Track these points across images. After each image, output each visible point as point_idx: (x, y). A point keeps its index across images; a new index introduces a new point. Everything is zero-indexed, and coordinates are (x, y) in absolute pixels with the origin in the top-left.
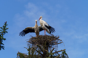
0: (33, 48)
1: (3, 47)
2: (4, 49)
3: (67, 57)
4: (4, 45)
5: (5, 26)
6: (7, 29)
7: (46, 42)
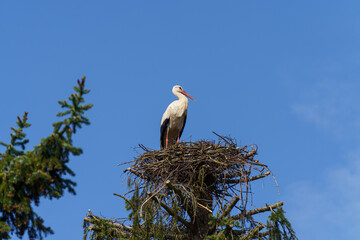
0: (150, 195)
1: (72, 183)
2: (75, 194)
3: (289, 236)
4: (73, 175)
5: (78, 94)
6: (87, 108)
7: (202, 173)
